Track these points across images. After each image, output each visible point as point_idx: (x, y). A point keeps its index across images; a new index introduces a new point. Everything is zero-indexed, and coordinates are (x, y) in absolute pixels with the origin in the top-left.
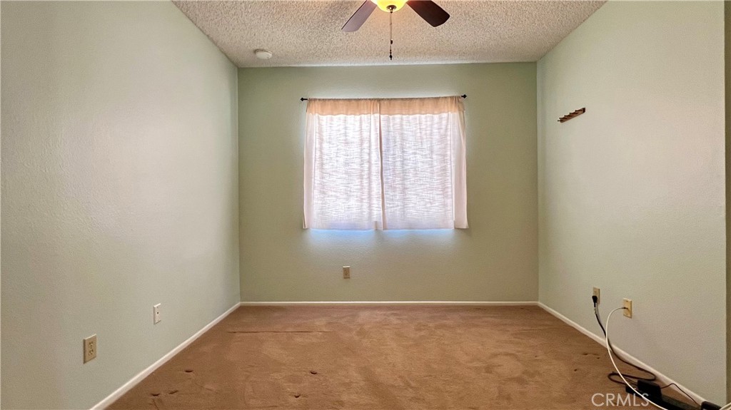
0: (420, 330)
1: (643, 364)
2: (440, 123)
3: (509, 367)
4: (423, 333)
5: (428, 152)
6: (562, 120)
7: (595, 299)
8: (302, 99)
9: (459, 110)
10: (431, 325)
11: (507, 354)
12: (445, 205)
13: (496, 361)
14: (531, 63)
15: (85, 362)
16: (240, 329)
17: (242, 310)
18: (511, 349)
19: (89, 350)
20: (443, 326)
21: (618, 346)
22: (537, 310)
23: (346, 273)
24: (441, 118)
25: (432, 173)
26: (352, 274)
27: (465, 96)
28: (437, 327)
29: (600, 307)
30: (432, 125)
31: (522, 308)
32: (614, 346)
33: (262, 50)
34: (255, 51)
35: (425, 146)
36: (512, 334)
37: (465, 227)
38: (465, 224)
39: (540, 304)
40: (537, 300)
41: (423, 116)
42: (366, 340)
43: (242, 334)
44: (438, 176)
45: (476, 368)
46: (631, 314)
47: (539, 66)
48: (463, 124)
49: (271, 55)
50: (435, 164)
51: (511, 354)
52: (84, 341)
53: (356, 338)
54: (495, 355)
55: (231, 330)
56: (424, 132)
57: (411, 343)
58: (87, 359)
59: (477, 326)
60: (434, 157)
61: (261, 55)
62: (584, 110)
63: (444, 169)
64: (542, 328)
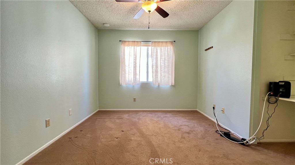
0: (158, 118)
1: (227, 128)
2: (168, 50)
3: (186, 129)
4: (159, 119)
5: (164, 60)
6: (206, 50)
7: (214, 108)
8: (120, 41)
9: (173, 46)
10: (162, 116)
11: (185, 125)
12: (169, 77)
13: (181, 127)
14: (197, 31)
15: (46, 127)
16: (99, 118)
17: (99, 112)
18: (187, 124)
19: (47, 123)
20: (166, 117)
21: (220, 123)
22: (196, 112)
23: (135, 100)
24: (168, 48)
25: (165, 66)
26: (136, 100)
27: (175, 41)
28: (164, 117)
29: (215, 110)
30: (165, 51)
31: (192, 111)
32: (219, 123)
33: (106, 24)
34: (104, 24)
35: (163, 58)
36: (187, 119)
37: (173, 85)
38: (173, 84)
39: (197, 110)
40: (197, 109)
41: (162, 48)
42: (140, 121)
43: (99, 119)
44: (167, 68)
45: (175, 129)
46: (224, 112)
47: (199, 31)
48: (174, 51)
49: (109, 25)
50: (166, 64)
51: (186, 125)
52: (46, 120)
53: (137, 121)
54: (181, 125)
55: (95, 118)
56: (163, 53)
57: (155, 122)
58: (47, 126)
59: (177, 117)
60: (166, 61)
61: (105, 25)
62: (212, 47)
63: (169, 65)
64: (197, 117)
